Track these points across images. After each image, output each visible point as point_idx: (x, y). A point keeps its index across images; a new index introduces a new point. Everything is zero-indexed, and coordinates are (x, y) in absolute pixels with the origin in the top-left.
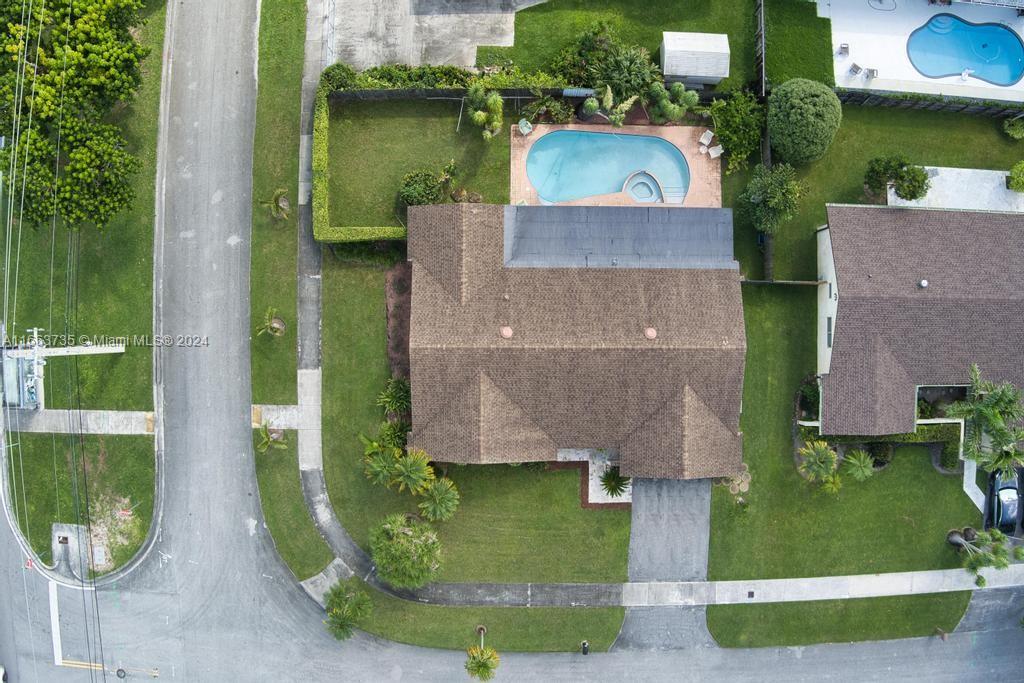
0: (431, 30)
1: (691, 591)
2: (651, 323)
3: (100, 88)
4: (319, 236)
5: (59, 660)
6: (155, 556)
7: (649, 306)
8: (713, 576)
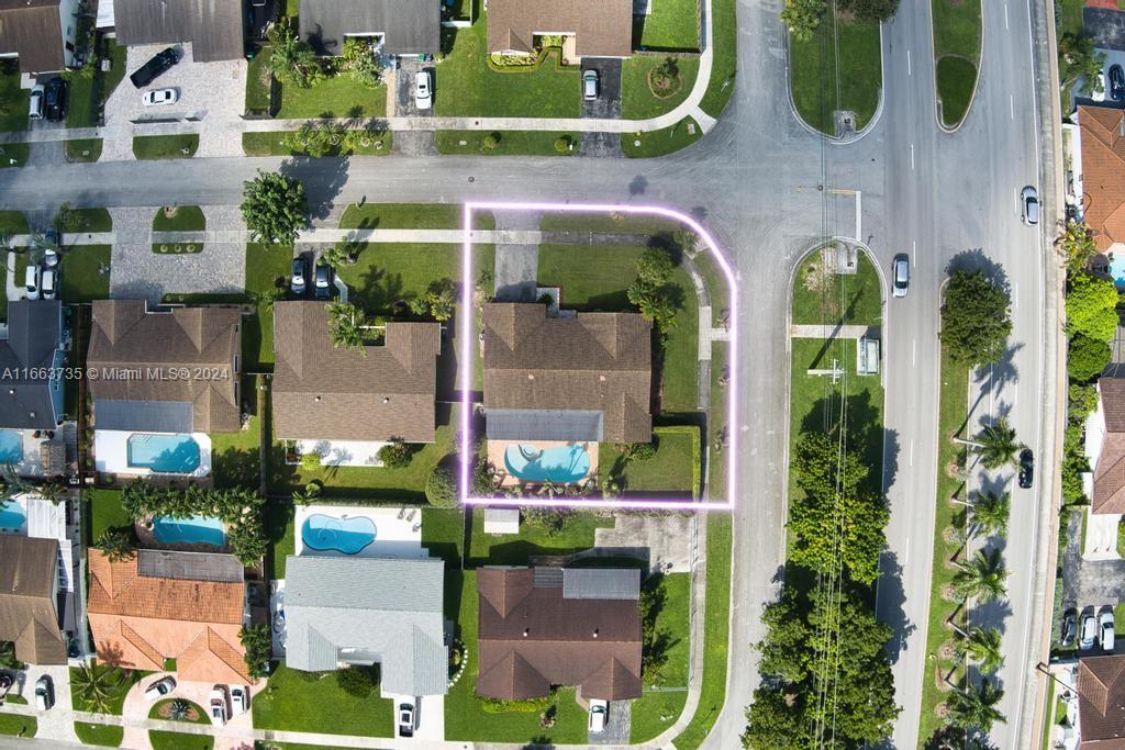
0: (639, 538)
1: (504, 238)
2: (531, 382)
3: (810, 508)
4: (697, 428)
5: (858, 193)
6: (795, 258)
7: (531, 391)
8: (492, 246)
